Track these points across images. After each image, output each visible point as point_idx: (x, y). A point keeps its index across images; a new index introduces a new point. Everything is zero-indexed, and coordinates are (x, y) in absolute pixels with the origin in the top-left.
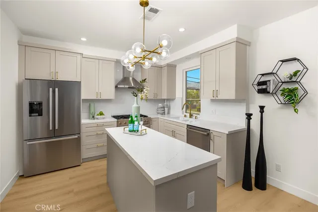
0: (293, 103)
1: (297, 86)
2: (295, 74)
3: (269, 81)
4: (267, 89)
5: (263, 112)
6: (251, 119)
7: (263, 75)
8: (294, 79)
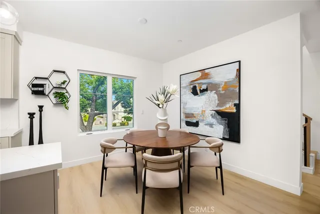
0: (64, 103)
1: (65, 91)
2: (64, 83)
3: (45, 84)
4: (43, 91)
5: (42, 111)
6: (34, 117)
7: (36, 78)
8: (63, 86)
